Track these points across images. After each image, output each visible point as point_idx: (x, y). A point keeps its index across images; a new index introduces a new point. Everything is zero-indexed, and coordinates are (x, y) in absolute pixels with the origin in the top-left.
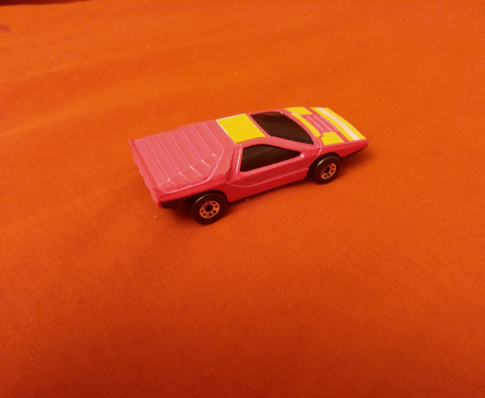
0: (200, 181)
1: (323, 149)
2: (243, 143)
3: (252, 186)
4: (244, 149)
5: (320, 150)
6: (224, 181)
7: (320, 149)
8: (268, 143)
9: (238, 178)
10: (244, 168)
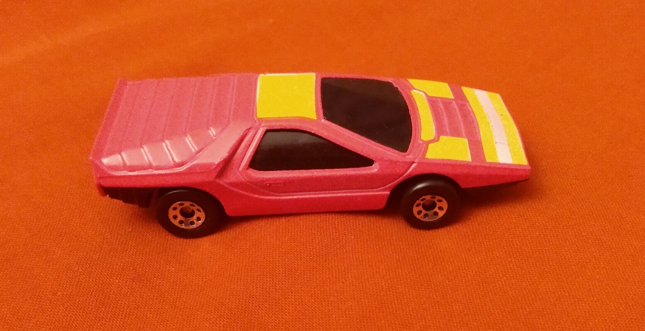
0: (171, 168)
1: (420, 164)
2: (268, 120)
3: (274, 198)
4: (267, 131)
5: (414, 166)
6: (211, 178)
7: (413, 162)
8: (315, 130)
9: (242, 178)
10: (256, 163)
